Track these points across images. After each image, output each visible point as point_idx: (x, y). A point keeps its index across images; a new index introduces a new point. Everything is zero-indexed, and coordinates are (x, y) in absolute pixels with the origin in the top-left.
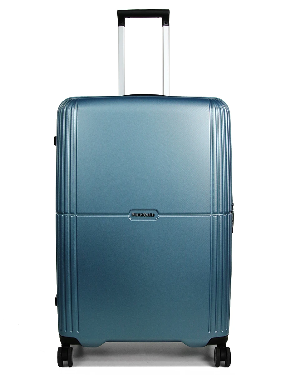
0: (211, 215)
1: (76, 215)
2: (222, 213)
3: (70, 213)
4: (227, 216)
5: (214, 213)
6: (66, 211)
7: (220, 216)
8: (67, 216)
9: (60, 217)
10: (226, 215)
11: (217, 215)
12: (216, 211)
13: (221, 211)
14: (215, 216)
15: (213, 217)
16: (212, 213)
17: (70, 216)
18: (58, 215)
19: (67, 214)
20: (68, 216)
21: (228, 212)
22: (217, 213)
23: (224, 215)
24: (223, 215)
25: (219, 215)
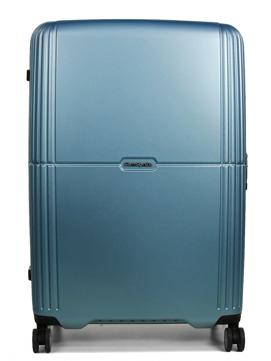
0: (221, 165)
1: (55, 165)
2: (235, 163)
3: (48, 162)
4: (240, 167)
5: (224, 163)
6: (43, 160)
7: (232, 167)
8: (43, 166)
9: (35, 167)
10: (240, 165)
11: (228, 165)
12: (226, 160)
13: (233, 161)
14: (226, 166)
15: (224, 168)
16: (222, 163)
17: (47, 166)
18: (32, 166)
19: (44, 163)
20: (45, 166)
21: (242, 162)
22: (228, 163)
23: (237, 165)
24: (235, 166)
25: (231, 165)
